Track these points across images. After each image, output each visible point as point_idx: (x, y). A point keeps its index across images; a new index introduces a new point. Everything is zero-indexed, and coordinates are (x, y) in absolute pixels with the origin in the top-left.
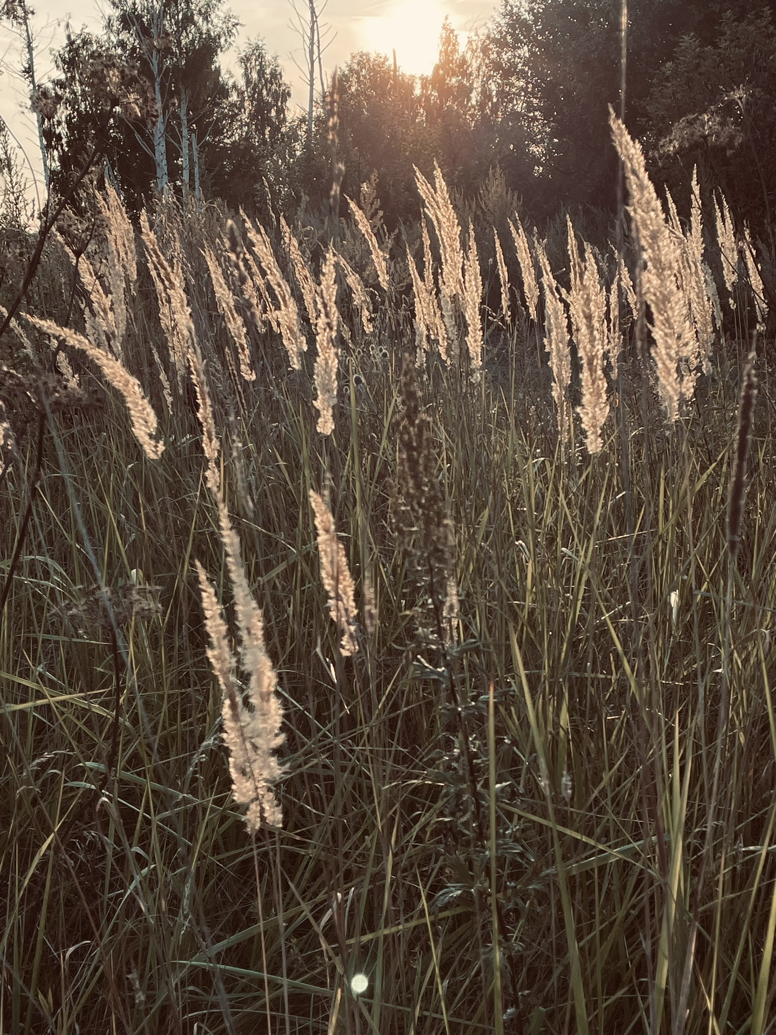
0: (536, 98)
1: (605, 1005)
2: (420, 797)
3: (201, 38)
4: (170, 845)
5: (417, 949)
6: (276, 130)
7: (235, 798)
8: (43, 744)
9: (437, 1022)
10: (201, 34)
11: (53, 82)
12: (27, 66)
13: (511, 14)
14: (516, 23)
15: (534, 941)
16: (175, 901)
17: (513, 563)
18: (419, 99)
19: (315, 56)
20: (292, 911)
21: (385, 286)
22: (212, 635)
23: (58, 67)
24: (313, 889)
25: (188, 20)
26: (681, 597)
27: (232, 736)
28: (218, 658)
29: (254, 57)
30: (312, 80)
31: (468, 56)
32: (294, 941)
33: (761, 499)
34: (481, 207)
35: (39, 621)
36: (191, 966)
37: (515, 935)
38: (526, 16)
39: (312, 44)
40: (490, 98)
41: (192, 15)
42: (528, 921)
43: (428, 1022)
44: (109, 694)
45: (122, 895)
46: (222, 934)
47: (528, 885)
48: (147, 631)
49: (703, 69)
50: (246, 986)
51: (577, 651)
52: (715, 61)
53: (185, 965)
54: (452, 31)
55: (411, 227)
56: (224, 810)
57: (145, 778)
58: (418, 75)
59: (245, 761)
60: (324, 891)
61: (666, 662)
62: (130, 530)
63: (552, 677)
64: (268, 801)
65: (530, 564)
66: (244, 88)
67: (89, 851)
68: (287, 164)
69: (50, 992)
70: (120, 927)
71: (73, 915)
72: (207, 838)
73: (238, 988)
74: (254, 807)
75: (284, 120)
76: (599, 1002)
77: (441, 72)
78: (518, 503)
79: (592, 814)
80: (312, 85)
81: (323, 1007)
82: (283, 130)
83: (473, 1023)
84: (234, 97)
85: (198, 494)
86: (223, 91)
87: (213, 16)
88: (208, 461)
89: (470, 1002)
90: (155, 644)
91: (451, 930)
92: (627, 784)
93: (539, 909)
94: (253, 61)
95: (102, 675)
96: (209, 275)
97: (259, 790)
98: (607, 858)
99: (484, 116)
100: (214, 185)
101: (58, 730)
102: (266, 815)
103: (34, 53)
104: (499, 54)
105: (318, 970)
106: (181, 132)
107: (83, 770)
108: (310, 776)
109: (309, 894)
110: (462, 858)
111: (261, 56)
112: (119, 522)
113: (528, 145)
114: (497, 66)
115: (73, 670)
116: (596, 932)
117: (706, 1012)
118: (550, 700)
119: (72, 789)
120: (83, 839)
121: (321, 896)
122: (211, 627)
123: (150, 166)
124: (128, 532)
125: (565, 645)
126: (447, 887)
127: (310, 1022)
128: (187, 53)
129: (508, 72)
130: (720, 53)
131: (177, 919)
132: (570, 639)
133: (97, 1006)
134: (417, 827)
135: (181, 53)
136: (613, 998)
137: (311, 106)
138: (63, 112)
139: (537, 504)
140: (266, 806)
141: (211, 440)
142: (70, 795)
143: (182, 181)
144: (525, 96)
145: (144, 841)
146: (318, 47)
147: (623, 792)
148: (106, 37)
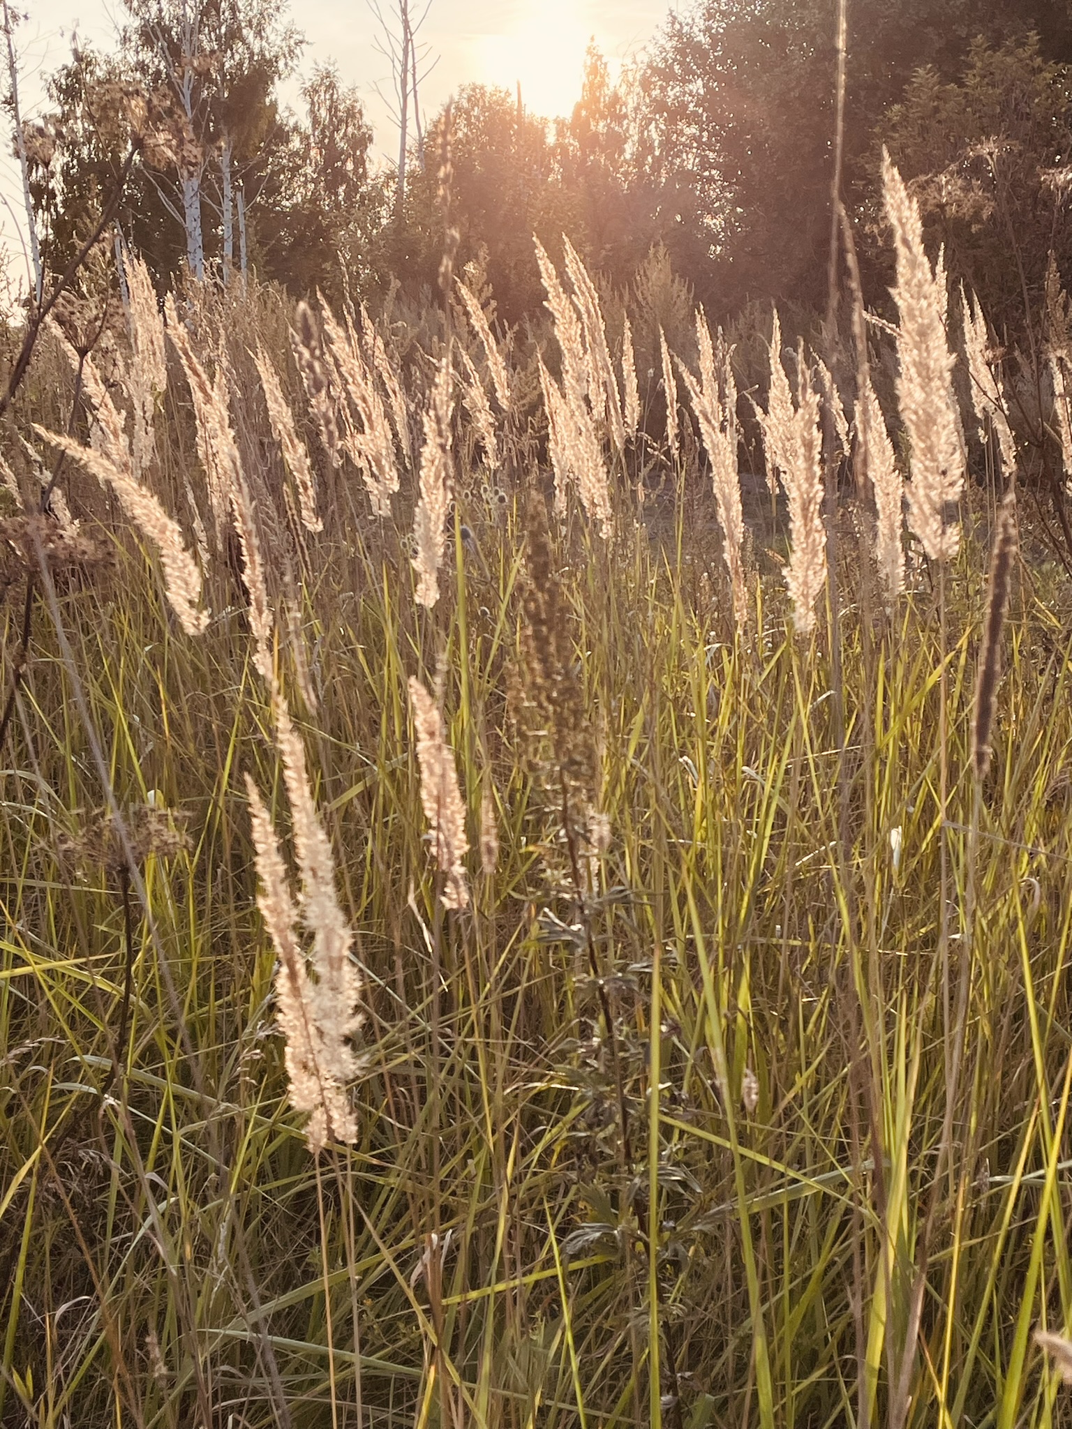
0: (714, 151)
1: (794, 1392)
2: (544, 1108)
3: (251, 58)
4: (198, 1171)
5: (538, 1314)
6: (352, 189)
7: (293, 1103)
8: (22, 1031)
9: (564, 1414)
10: (252, 54)
11: (44, 117)
12: (8, 95)
13: (680, 34)
14: (686, 47)
15: (698, 1304)
16: (204, 1247)
17: (675, 787)
18: (553, 149)
19: (410, 87)
20: (368, 1261)
21: (504, 404)
22: (266, 877)
23: (51, 97)
24: (394, 1233)
25: (234, 34)
26: (905, 835)
27: (290, 1017)
28: (273, 910)
29: (323, 88)
30: (404, 121)
31: (622, 91)
32: (368, 1302)
33: (1016, 704)
34: (637, 301)
35: (19, 861)
36: (225, 1336)
37: (673, 1296)
38: (701, 37)
39: (405, 71)
40: (651, 149)
41: (240, 29)
42: (690, 1276)
43: (552, 1414)
44: (115, 963)
45: (129, 1239)
46: (267, 1293)
47: (693, 1225)
48: (168, 875)
49: (943, 115)
50: (301, 1364)
51: (761, 909)
52: (960, 104)
53: (217, 1335)
54: (600, 57)
55: (538, 325)
56: (275, 1123)
57: (165, 1078)
58: (551, 117)
59: (306, 1052)
60: (410, 1235)
61: (884, 925)
62: (146, 737)
63: (727, 943)
64: (337, 1108)
65: (699, 789)
66: (310, 131)
67: (86, 1177)
68: (369, 237)
69: (29, 1371)
70: (127, 1283)
71: (62, 1268)
72: (249, 1162)
73: (292, 1366)
74: (319, 1115)
75: (365, 175)
76: (788, 1389)
77: (584, 113)
78: (683, 706)
79: (780, 1130)
80: (404, 128)
81: (408, 1394)
82: (363, 189)
83: (614, 1416)
84: (296, 144)
85: (242, 688)
86: (280, 135)
87: (268, 29)
88: (257, 641)
89: (612, 1388)
90: (179, 892)
91: (586, 1289)
92: (828, 1090)
93: (706, 1262)
94: (322, 94)
95: (106, 936)
96: (261, 387)
97: (325, 1093)
98: (800, 1190)
99: (641, 175)
100: (267, 263)
101: (43, 1012)
102: (334, 1126)
103: (19, 77)
104: (663, 89)
105: (400, 1343)
106: (222, 189)
107: (78, 1067)
108: (393, 1076)
109: (390, 1238)
110: (602, 1188)
111: (331, 87)
112: (130, 726)
113: (702, 216)
114: (660, 106)
115: (65, 929)
116: (785, 1292)
117: (935, 1401)
118: (724, 974)
119: (62, 1093)
120: (77, 1161)
121: (406, 1242)
122: (264, 867)
123: (177, 237)
124: (143, 739)
125: (746, 899)
126: (579, 1228)
127: (389, 1414)
128: (232, 80)
129: (677, 113)
130: (966, 94)
131: (207, 1271)
132: (753, 892)
133: (94, 1392)
134: (540, 1148)
135: (223, 80)
136: (806, 1383)
137: (403, 157)
138: (59, 160)
139: (710, 707)
140: (335, 1114)
141: (261, 612)
142: (59, 1101)
143: (222, 257)
144: (698, 148)
145: (162, 1165)
146: (414, 75)
147: (824, 1099)
148: (120, 56)
